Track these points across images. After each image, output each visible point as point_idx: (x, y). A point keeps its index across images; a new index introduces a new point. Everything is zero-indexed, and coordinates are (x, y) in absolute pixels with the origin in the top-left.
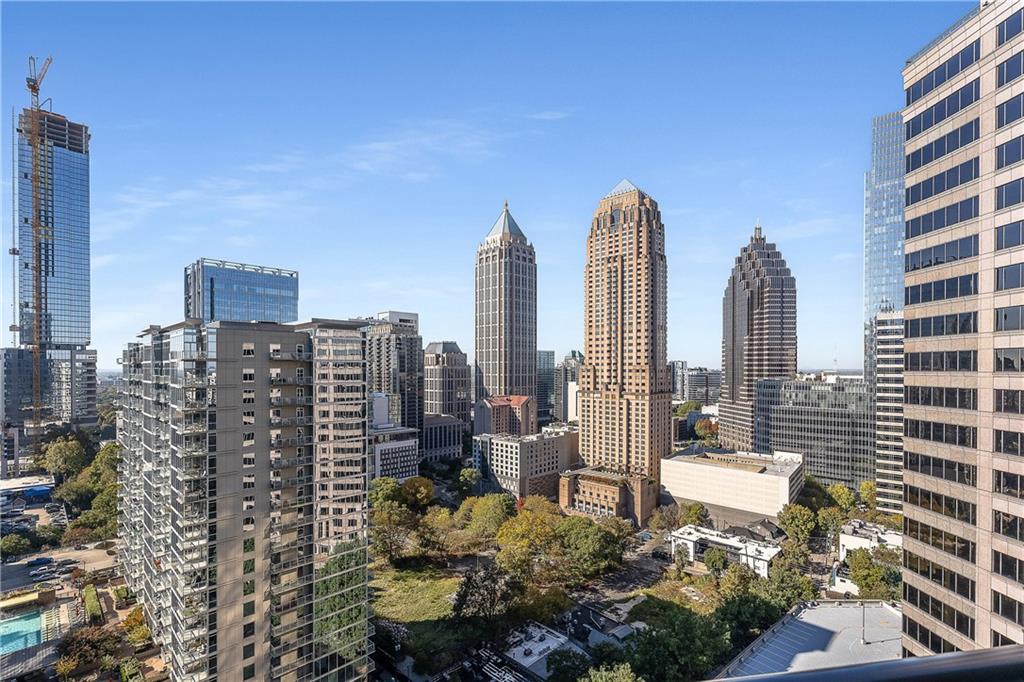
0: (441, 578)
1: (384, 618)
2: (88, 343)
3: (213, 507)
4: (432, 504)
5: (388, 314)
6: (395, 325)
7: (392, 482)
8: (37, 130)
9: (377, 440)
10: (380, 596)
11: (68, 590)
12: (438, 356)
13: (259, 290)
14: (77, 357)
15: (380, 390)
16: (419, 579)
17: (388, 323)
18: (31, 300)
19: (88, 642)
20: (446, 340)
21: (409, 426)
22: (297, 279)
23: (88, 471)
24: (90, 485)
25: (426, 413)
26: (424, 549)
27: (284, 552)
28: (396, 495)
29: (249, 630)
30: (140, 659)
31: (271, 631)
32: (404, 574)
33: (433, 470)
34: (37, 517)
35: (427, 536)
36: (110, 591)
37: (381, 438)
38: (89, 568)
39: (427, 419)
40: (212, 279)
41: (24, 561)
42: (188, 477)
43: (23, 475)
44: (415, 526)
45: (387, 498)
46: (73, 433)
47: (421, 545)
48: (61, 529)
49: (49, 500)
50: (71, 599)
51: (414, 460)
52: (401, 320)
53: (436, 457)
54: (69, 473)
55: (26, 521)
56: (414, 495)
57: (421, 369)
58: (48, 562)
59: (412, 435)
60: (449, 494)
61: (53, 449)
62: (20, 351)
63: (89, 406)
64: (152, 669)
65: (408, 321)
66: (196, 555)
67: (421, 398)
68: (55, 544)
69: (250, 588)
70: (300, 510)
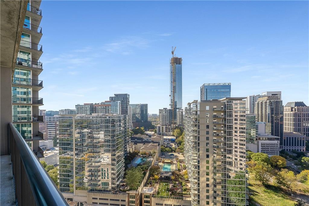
0: (287, 199)
1: (258, 203)
2: (182, 108)
3: (199, 150)
4: (284, 168)
5: (266, 93)
6: (269, 97)
7: (265, 155)
8: (173, 62)
9: (259, 139)
10: (257, 195)
11: (175, 162)
12: (292, 108)
13: (219, 90)
14: (180, 111)
15: (262, 121)
16: (276, 195)
17: (267, 96)
18: (172, 99)
19: (177, 174)
20: (297, 101)
21: (275, 135)
22: (230, 85)
23: (181, 137)
24: (181, 140)
25: (284, 131)
26: (279, 185)
27: (217, 167)
28: (266, 161)
29: (208, 185)
30: (186, 182)
31: (214, 188)
32: (269, 191)
33: (287, 155)
34: (172, 145)
35: (281, 180)
36: (182, 164)
37: (261, 138)
38: (180, 158)
39: (284, 133)
40: (207, 89)
41: (170, 154)
42: (193, 141)
43: (171, 136)
44: (276, 174)
45: (263, 160)
46: (179, 128)
47: (278, 183)
48: (176, 149)
49: (175, 142)
50: (176, 164)
51: (277, 149)
52: (272, 95)
53: (290, 150)
54: (178, 137)
55: (171, 145)
56: (276, 162)
57: (282, 113)
58: (173, 155)
59: (277, 139)
60: (295, 166)
61: (176, 131)
62: (171, 110)
63: (182, 122)
64: (188, 186)
65: (276, 95)
66: (195, 161)
67: (282, 125)
68: (175, 152)
69: (208, 174)
70: (222, 156)
